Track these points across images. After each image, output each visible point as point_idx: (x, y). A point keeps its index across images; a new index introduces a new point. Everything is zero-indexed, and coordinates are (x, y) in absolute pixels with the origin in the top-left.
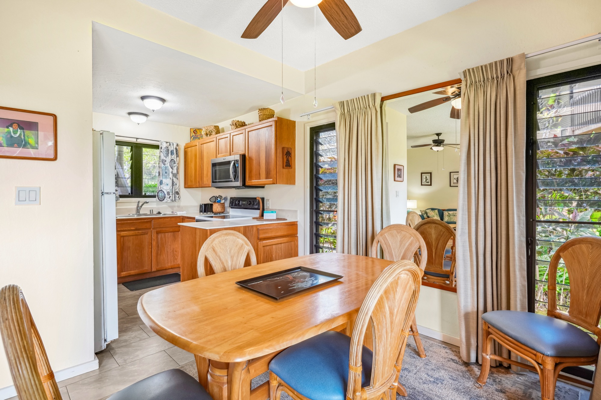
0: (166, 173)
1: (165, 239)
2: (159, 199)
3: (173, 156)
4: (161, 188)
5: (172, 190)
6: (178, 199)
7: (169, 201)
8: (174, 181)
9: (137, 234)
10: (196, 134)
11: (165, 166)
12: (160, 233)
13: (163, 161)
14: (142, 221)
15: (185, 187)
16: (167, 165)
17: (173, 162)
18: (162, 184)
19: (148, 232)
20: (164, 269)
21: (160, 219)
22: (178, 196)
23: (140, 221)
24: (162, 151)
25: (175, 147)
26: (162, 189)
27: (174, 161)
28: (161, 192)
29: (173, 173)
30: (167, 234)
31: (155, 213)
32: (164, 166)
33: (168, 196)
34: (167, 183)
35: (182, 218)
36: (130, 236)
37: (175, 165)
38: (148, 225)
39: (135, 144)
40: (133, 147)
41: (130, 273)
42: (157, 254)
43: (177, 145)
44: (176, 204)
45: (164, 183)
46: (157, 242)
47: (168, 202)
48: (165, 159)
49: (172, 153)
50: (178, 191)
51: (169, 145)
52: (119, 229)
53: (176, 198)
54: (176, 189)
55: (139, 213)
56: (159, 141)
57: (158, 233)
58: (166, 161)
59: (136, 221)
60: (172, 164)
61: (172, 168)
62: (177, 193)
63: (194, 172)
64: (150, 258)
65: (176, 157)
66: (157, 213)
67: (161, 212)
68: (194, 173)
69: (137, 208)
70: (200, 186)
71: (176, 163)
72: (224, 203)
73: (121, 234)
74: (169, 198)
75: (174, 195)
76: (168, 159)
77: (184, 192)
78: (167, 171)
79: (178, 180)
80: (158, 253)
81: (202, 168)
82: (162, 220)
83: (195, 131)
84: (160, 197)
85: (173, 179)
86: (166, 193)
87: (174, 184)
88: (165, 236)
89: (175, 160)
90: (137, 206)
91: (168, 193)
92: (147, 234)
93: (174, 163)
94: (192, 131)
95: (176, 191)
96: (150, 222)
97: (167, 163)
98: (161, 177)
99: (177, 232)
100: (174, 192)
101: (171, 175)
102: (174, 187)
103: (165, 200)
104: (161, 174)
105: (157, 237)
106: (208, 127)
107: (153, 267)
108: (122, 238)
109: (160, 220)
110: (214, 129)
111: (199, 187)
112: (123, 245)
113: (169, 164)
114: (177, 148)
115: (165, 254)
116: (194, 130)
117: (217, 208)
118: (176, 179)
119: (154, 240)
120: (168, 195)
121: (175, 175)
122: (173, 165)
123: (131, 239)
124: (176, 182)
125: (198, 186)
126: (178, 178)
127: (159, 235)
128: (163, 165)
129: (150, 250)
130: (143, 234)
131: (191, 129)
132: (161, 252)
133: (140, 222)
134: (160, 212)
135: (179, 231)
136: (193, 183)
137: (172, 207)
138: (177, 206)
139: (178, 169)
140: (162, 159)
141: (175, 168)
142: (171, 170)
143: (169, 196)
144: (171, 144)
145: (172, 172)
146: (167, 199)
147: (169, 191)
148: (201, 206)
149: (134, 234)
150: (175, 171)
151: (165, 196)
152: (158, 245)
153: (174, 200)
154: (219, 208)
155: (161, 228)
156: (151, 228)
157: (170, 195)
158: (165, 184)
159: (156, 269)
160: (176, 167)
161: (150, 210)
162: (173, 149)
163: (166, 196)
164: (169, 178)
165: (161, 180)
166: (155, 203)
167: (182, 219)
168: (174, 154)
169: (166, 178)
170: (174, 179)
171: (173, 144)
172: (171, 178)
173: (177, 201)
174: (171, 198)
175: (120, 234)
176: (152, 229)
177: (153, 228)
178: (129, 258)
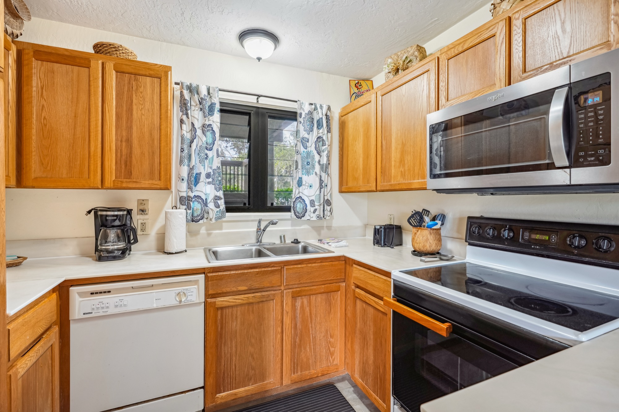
0: (308, 163)
1: (310, 310)
2: (296, 215)
3: (321, 131)
4: (299, 193)
5: (318, 197)
6: (329, 214)
7: (314, 218)
8: (323, 179)
9: (251, 301)
10: (360, 90)
11: (307, 150)
12: (299, 296)
13: (303, 141)
14: (263, 269)
15: (341, 192)
16: (310, 148)
17: (321, 143)
18: (301, 185)
19: (274, 295)
20: (308, 378)
21: (300, 264)
22: (329, 208)
23: (257, 270)
24: (302, 122)
25: (324, 113)
26: (301, 195)
27: (323, 140)
28: (300, 201)
29: (321, 163)
30: (313, 298)
31: (289, 241)
32: (305, 150)
33: (312, 209)
34: (310, 183)
35: (343, 259)
36: (237, 306)
37: (324, 147)
38: (275, 279)
39: (254, 109)
40: (252, 115)
41: (235, 394)
42: (294, 346)
43: (329, 108)
44: (325, 223)
45: (304, 183)
46: (294, 318)
47: (312, 219)
48: (306, 136)
49: (320, 125)
50: (330, 199)
51: (314, 110)
52: (211, 292)
53: (326, 212)
54: (325, 194)
55: (261, 242)
56: (296, 102)
57: (295, 296)
58: (308, 139)
59: (249, 271)
60: (319, 146)
61: (320, 155)
62: (328, 202)
63: (361, 160)
64: (278, 356)
65: (326, 132)
66: (292, 242)
67: (299, 240)
68: (363, 161)
69: (257, 231)
70: (379, 188)
71: (327, 143)
72: (440, 229)
73: (217, 303)
74: (314, 212)
75: (322, 206)
76: (313, 138)
77: (338, 200)
78: (309, 160)
79: (329, 178)
80: (295, 342)
81: (384, 147)
82: (303, 266)
83: (358, 85)
84: (298, 209)
85: (320, 176)
86: (308, 202)
87: (323, 184)
88: (310, 302)
89: (324, 138)
90: (258, 229)
91: (312, 203)
92: (273, 300)
93: (323, 144)
94: (353, 84)
95: (326, 198)
96: (281, 271)
97: (310, 145)
98: (300, 171)
99: (335, 291)
100: (322, 201)
101: (317, 168)
102: (322, 190)
103: (307, 217)
104: (300, 167)
105: (294, 306)
106: (399, 54)
107: (286, 375)
108: (219, 312)
109: (299, 266)
110: (416, 53)
111: (376, 191)
112: (222, 328)
113: (314, 145)
114: (329, 114)
115: (310, 343)
116: (357, 82)
117: (427, 240)
118: (327, 176)
119: (287, 313)
120: (311, 206)
121: (325, 168)
122: (320, 148)
123: (239, 313)
124: (326, 182)
125: (374, 189)
126: (329, 173)
127: (298, 301)
128: (302, 149)
129: (279, 336)
130: (264, 300)
131: (351, 81)
132: (300, 341)
133: (258, 273)
134: (297, 240)
135: (338, 291)
136: (361, 182)
137: (318, 229)
138: (326, 227)
139: (328, 157)
140: (301, 136)
141: (324, 154)
142: (317, 157)
143: (314, 208)
144: (318, 106)
145: (319, 161)
146: (310, 215)
147: (313, 198)
148: (377, 232)
149: (245, 302)
150: (324, 161)
151: (306, 208)
152: (296, 325)
153: (322, 216)
154: (431, 241)
155: (301, 283)
156: (280, 286)
157: (317, 207)
158: (307, 184)
159: (291, 381)
160: (326, 152)
161: (281, 237)
162: (321, 117)
163: (309, 207)
164: (314, 173)
165: (300, 178)
166: (290, 222)
167: (344, 262)
168: (322, 126)
169: (308, 173)
170: (323, 175)
171: (321, 107)
172: (318, 173)
173: (327, 218)
174: (317, 213)
175: (215, 302)
176: (282, 288)
177: (286, 285)
178: (234, 358)
